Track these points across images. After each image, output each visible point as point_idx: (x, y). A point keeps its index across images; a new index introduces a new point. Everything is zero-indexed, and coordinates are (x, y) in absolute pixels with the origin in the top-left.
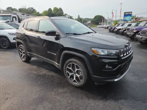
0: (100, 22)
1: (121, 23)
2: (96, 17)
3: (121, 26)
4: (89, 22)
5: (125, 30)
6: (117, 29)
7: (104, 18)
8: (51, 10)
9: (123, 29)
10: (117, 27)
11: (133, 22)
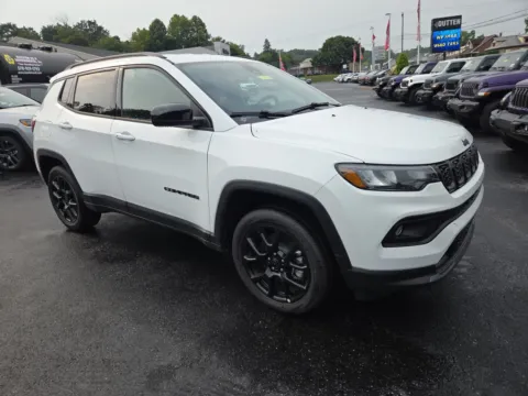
0: (345, 63)
1: (421, 62)
2: (329, 44)
3: (423, 73)
4: (306, 64)
5: (440, 88)
6: (405, 84)
7: (358, 45)
8: (162, 25)
9: (429, 83)
10: (408, 79)
11: (467, 56)
